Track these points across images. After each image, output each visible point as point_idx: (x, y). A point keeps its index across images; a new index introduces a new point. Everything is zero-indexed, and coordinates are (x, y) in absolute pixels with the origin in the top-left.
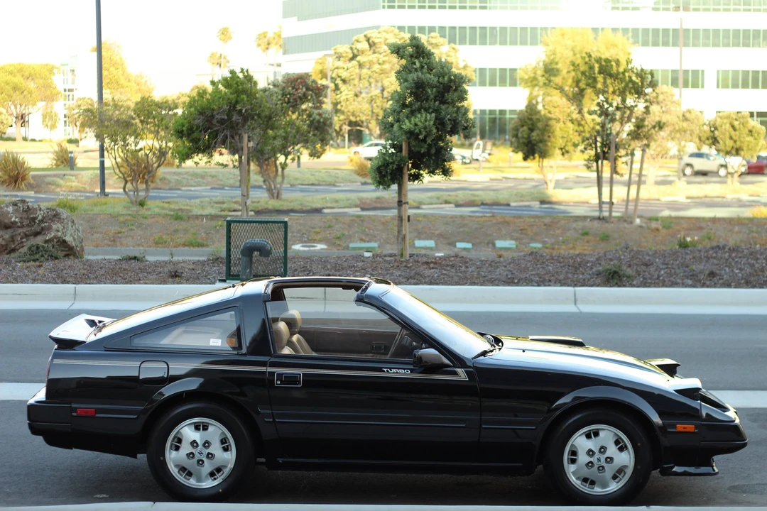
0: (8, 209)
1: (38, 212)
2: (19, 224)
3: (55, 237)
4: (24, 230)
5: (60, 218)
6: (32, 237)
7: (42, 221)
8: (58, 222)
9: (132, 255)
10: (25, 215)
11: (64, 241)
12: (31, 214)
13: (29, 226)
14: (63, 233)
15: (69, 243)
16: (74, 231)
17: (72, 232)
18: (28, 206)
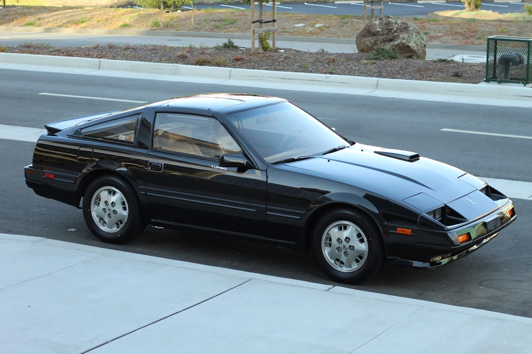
0: (376, 22)
1: (394, 25)
2: (381, 33)
3: (401, 43)
4: (383, 37)
5: (407, 30)
6: (387, 42)
7: (395, 32)
8: (405, 32)
9: (443, 58)
10: (385, 27)
11: (408, 46)
12: (390, 26)
13: (387, 34)
14: (408, 40)
15: (412, 48)
16: (418, 40)
17: (416, 40)
18: (389, 21)
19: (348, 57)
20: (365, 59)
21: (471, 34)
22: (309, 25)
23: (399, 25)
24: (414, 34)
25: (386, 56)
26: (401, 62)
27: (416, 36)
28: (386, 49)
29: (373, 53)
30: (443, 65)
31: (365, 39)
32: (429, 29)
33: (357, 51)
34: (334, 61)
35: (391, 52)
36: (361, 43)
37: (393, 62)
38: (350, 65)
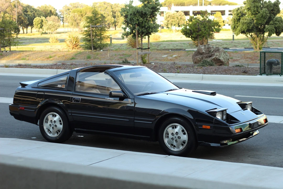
0: (202, 48)
1: (212, 49)
2: (205, 53)
3: (215, 58)
4: (206, 55)
5: (219, 51)
6: (209, 58)
7: (212, 52)
8: (217, 52)
9: (237, 65)
10: (207, 50)
11: (219, 59)
12: (210, 49)
13: (208, 53)
14: (219, 56)
15: (221, 60)
16: (225, 56)
17: (224, 56)
18: (209, 47)
19: (188, 66)
20: (196, 66)
21: (255, 58)
22: (170, 56)
23: (215, 48)
24: (223, 53)
25: (208, 64)
26: (216, 67)
27: (224, 54)
28: (208, 61)
29: (201, 63)
30: (238, 68)
31: (196, 57)
32: (233, 56)
33: (192, 63)
34: (180, 67)
35: (211, 62)
36: (194, 59)
37: (211, 67)
38: (188, 69)
